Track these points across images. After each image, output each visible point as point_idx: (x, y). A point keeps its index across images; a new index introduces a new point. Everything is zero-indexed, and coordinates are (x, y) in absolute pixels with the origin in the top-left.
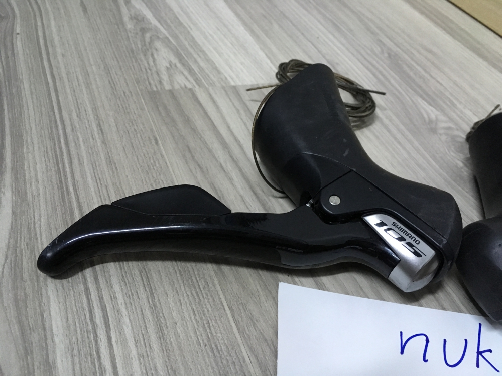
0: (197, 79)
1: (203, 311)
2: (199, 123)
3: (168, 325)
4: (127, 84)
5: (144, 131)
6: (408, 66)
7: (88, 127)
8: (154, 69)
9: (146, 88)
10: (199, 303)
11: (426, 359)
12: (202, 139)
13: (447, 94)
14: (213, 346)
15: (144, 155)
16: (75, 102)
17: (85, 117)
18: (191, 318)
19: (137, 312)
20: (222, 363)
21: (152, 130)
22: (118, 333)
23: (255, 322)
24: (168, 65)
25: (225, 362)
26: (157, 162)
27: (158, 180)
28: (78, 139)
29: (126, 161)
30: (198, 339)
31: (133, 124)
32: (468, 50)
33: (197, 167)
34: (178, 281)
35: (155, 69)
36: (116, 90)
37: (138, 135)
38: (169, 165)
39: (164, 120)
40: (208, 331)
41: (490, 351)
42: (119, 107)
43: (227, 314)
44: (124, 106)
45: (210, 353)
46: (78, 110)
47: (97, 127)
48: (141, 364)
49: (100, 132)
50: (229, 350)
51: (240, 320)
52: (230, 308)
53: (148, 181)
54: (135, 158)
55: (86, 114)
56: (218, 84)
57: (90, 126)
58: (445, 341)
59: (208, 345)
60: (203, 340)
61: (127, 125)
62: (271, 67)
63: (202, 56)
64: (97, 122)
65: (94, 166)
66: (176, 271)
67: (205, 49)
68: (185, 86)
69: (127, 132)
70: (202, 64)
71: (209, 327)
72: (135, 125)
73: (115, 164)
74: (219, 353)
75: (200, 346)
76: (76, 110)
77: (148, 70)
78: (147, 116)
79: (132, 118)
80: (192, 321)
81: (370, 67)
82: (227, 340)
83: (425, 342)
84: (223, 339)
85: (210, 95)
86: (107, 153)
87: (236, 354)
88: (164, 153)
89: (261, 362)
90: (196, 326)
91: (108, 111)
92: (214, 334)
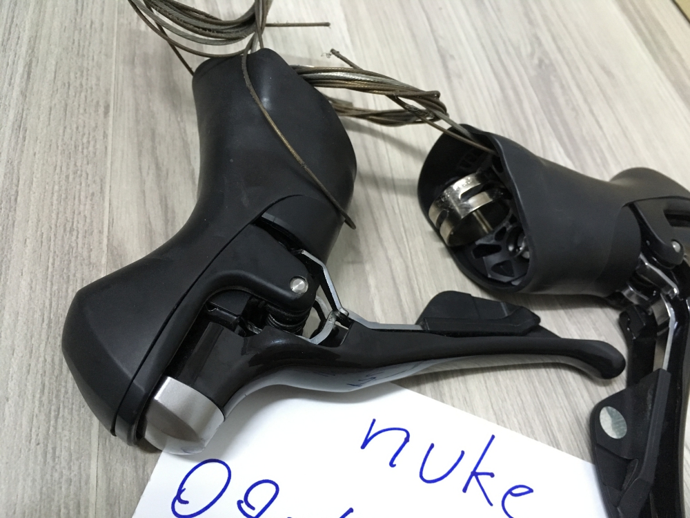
1: (58, 391)
4: (103, 11)
5: (94, 90)
6: (562, 87)
7: (10, 63)
10: (57, 377)
13: (603, 145)
14: (50, 447)
15: (77, 128)
16: (9, 21)
17: (13, 47)
18: (34, 396)
20: (52, 476)
21: (107, 91)
25: (56, 475)
26: (92, 143)
27: (82, 171)
29: (45, 131)
30: (31, 431)
31: (82, 75)
32: (668, 85)
33: (153, 166)
34: (40, 335)
36: (81, 15)
37: (83, 95)
38: (109, 152)
40: (52, 422)
42: (73, 43)
44: (82, 43)
45: (40, 458)
46: (7, 35)
47: (25, 67)
49: (26, 76)
50: (71, 460)
53: (64, 169)
54: (62, 128)
55: (17, 44)
57: (14, 63)
59: (42, 445)
60: (37, 435)
61: (72, 73)
62: (343, 38)
64: (28, 59)
66: (43, 319)
69: (67, 85)
71: (57, 417)
72: (85, 78)
73: (26, 131)
74: (54, 460)
75: (30, 442)
78: (111, 68)
79: (85, 65)
80: (34, 402)
81: (502, 74)
82: (75, 443)
84: (69, 441)
86: (20, 111)
87: (80, 468)
88: (110, 132)
89: (113, 490)
90: (36, 411)
91: (52, 47)
92: (60, 430)
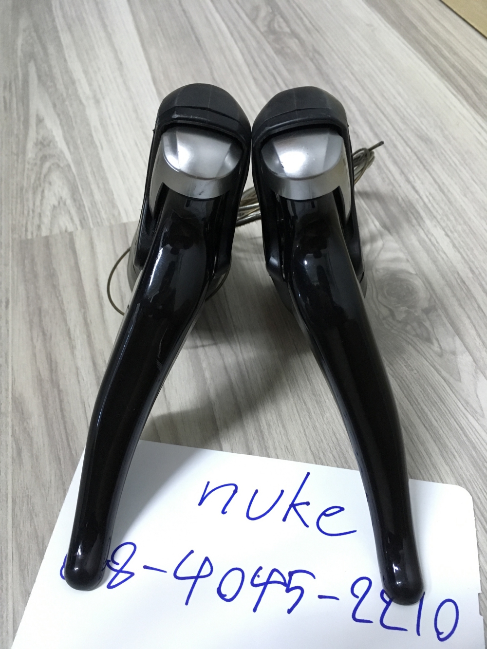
0: (84, 219)
2: (65, 277)
9: (20, 236)
12: (60, 298)
21: (7, 290)
23: (34, 517)
24: (56, 203)
35: (39, 211)
38: (10, 333)
39: (25, 277)
43: (7, 507)
51: (19, 514)
52: (14, 501)
56: (106, 223)
63: (101, 186)
67: (109, 175)
68: (66, 229)
70: (98, 197)
77: (31, 212)
78: (9, 273)
85: (91, 239)
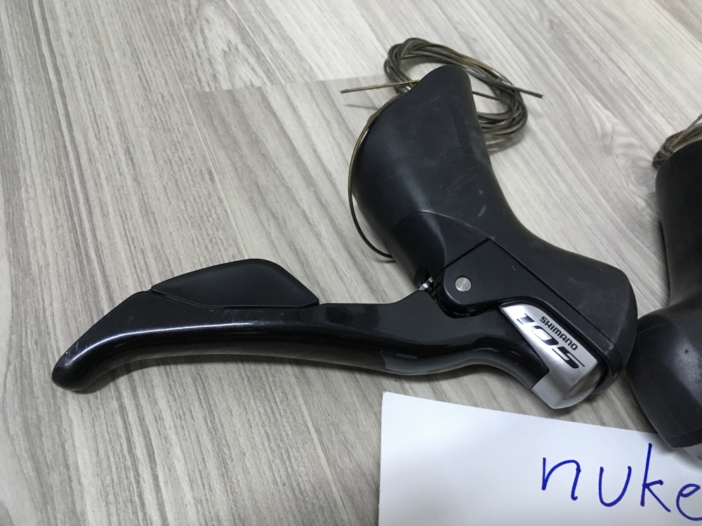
0: (269, 70)
1: (281, 435)
2: (273, 145)
3: (233, 456)
4: (166, 82)
5: (193, 160)
6: (578, 42)
7: (112, 154)
8: (205, 55)
9: (194, 87)
10: (275, 424)
11: (575, 496)
12: (277, 171)
13: (631, 89)
14: (294, 484)
15: (195, 200)
16: (92, 113)
17: (106, 139)
18: (264, 445)
19: (191, 440)
20: (306, 508)
21: (204, 158)
22: (166, 470)
23: (350, 449)
24: (226, 49)
25: (309, 506)
26: (213, 210)
27: (215, 238)
28: (99, 175)
29: (169, 210)
30: (274, 475)
31: (177, 149)
32: (666, 13)
33: (270, 217)
34: (246, 392)
35: (207, 56)
36: (150, 91)
37: (185, 166)
38: (230, 215)
39: (221, 142)
40: (287, 463)
41: (660, 482)
42: (156, 120)
43: (312, 439)
44: (163, 119)
45: (290, 495)
46: (96, 127)
47: (125, 155)
48: (198, 512)
49: (130, 163)
50: (315, 491)
51: (330, 447)
52: (317, 431)
53: (200, 240)
54: (182, 204)
55: (109, 134)
56: (299, 79)
57: (114, 153)
58: (602, 470)
59: (287, 484)
60: (281, 477)
61: (168, 150)
62: (376, 48)
63: (275, 31)
64: (125, 146)
65: (124, 218)
66: (242, 377)
67: (279, 18)
68: (251, 82)
69: (168, 162)
70: (276, 45)
71: (289, 458)
72: (180, 151)
73: (154, 214)
74: (302, 494)
75: (277, 485)
76: (93, 127)
77: (196, 57)
78: (197, 135)
79: (175, 139)
80: (266, 451)
81: (523, 45)
82: (313, 475)
83: (575, 472)
84: (307, 475)
85: (288, 98)
86: (141, 196)
87: (325, 495)
88: (222, 195)
89: (358, 505)
90: (271, 458)
91: (140, 129)
92: (296, 468)
